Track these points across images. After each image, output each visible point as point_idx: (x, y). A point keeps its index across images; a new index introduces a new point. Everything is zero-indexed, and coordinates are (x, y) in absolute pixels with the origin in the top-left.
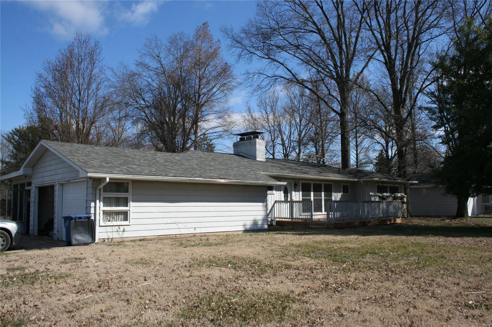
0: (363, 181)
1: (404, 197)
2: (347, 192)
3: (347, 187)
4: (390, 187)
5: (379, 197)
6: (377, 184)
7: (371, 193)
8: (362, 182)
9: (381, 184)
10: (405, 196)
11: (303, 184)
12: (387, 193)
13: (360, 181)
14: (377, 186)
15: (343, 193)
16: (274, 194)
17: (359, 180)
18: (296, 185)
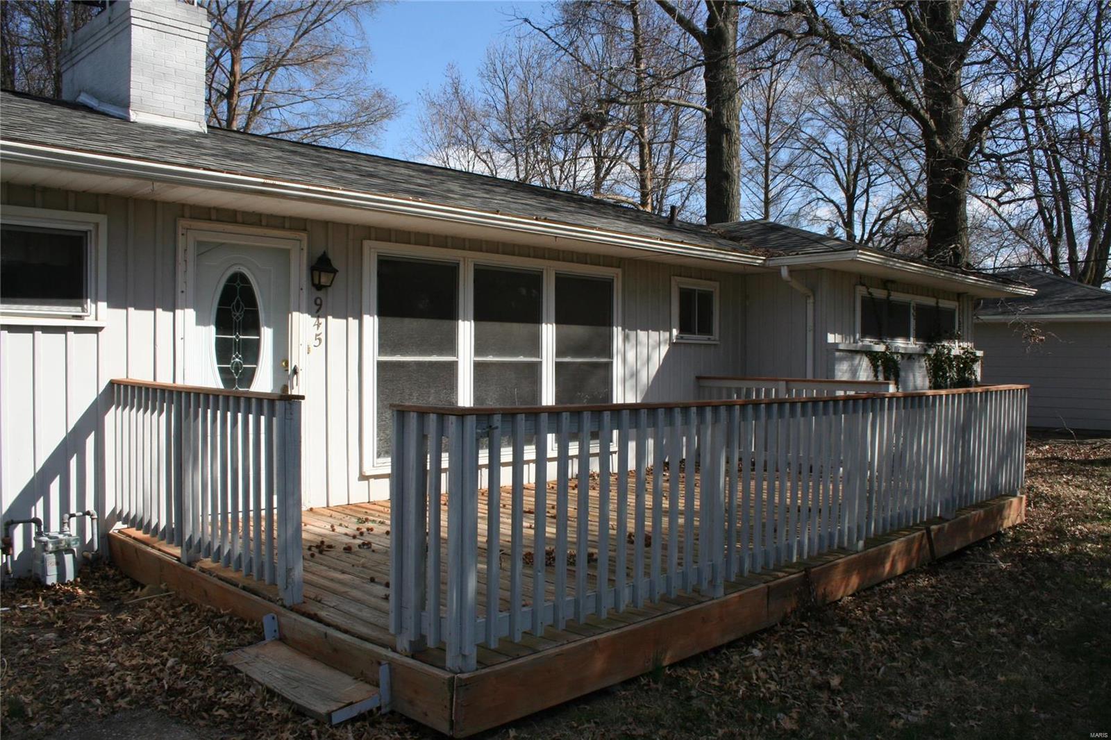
0: (793, 270)
1: (975, 360)
2: (706, 329)
3: (706, 298)
4: (921, 309)
5: (873, 356)
6: (861, 291)
7: (831, 338)
8: (785, 272)
9: (880, 294)
10: (979, 353)
11: (387, 267)
12: (907, 337)
13: (777, 270)
14: (864, 301)
15: (682, 330)
16: (96, 330)
17: (772, 263)
18: (321, 267)
